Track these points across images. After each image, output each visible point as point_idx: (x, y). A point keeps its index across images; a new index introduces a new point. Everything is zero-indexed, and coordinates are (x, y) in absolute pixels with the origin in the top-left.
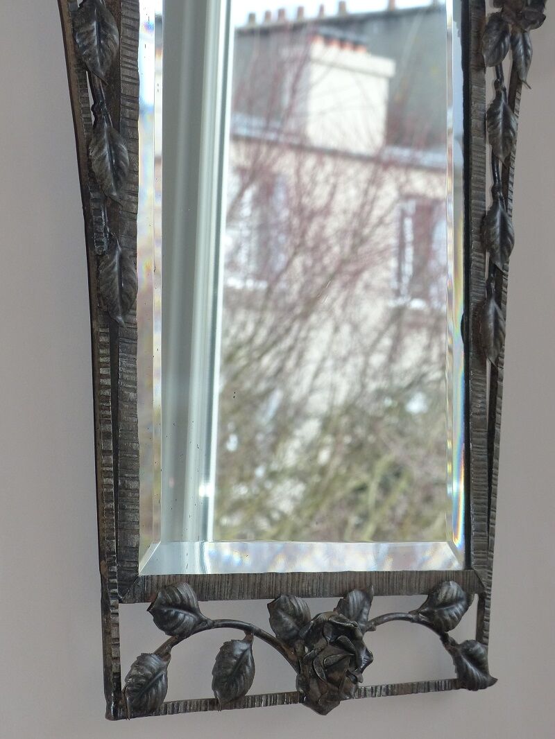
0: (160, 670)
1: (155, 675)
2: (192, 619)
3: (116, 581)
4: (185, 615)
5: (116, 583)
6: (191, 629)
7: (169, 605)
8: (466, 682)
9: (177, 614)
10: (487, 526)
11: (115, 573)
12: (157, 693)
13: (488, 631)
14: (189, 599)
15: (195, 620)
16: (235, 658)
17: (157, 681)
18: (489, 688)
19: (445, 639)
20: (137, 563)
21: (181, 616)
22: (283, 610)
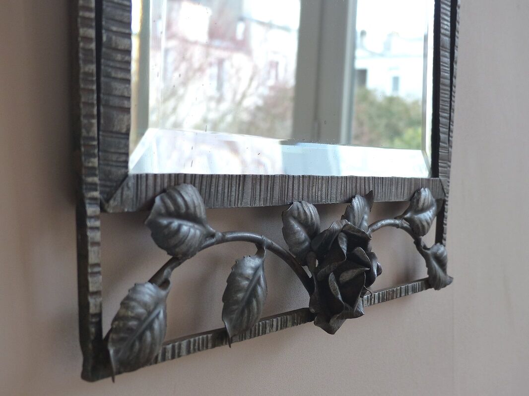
0: (156, 305)
1: (150, 313)
2: (198, 232)
3: (96, 180)
4: (190, 227)
5: (95, 184)
6: (197, 245)
7: (169, 214)
8: (433, 282)
9: (180, 226)
10: (447, 138)
11: (93, 168)
12: (153, 338)
13: (445, 234)
14: (195, 207)
15: (202, 233)
16: (247, 279)
17: (153, 321)
18: (448, 286)
19: (418, 243)
20: (127, 154)
21: (185, 228)
22: (295, 218)
